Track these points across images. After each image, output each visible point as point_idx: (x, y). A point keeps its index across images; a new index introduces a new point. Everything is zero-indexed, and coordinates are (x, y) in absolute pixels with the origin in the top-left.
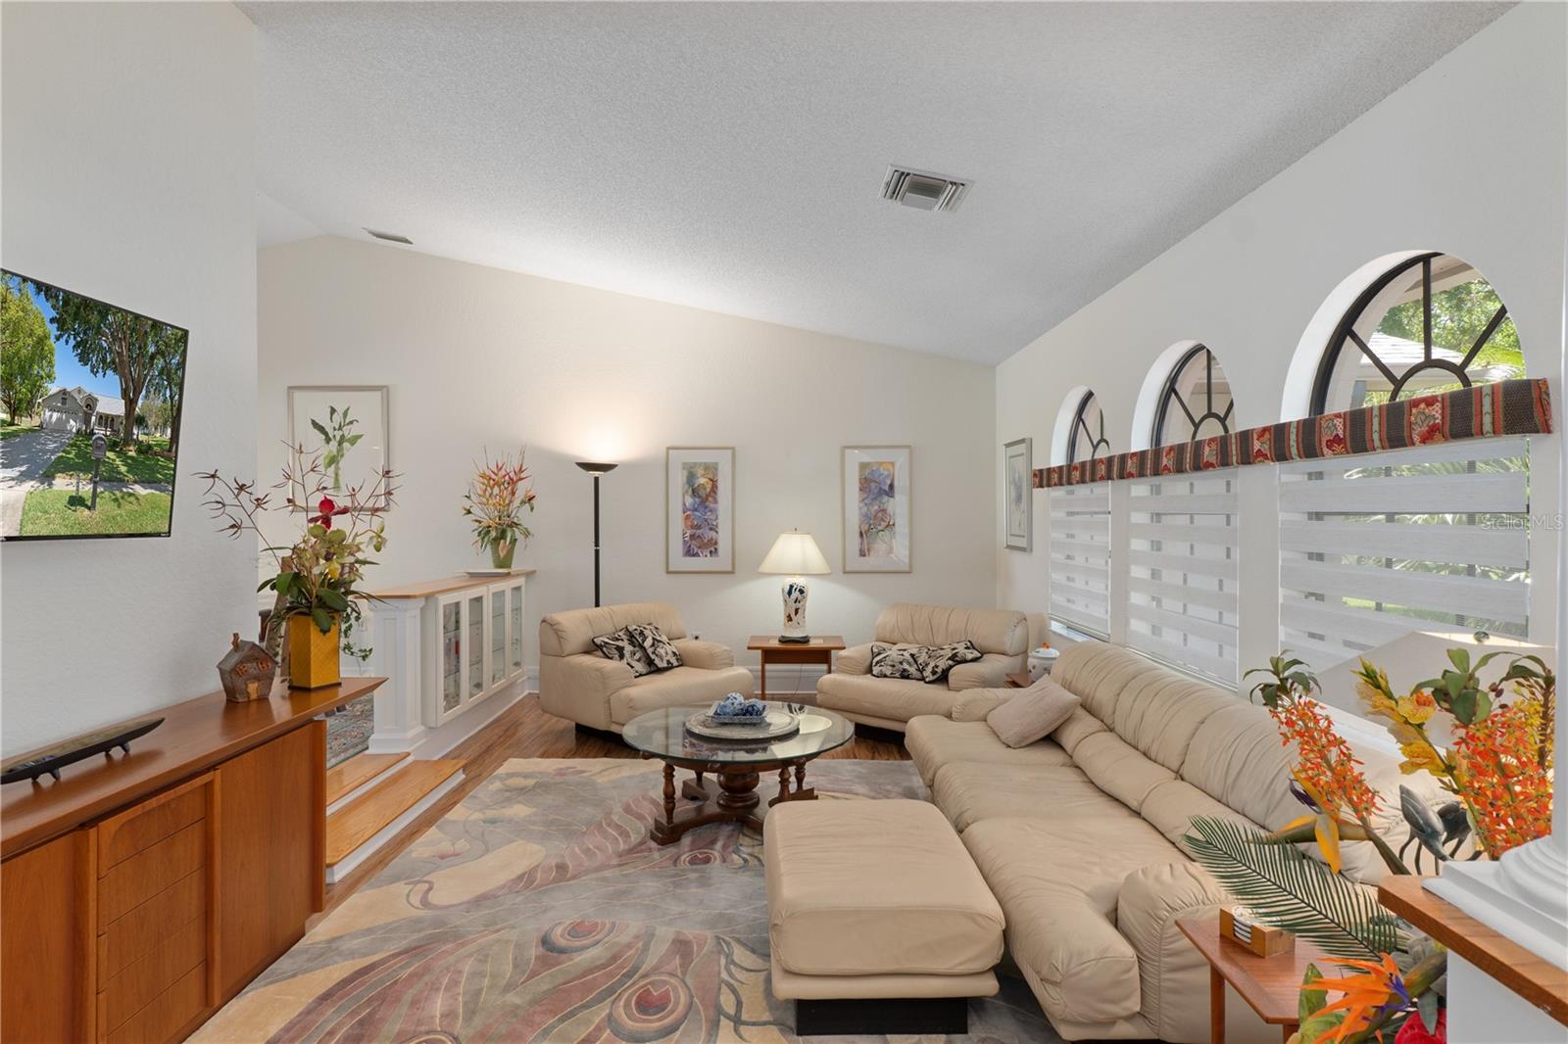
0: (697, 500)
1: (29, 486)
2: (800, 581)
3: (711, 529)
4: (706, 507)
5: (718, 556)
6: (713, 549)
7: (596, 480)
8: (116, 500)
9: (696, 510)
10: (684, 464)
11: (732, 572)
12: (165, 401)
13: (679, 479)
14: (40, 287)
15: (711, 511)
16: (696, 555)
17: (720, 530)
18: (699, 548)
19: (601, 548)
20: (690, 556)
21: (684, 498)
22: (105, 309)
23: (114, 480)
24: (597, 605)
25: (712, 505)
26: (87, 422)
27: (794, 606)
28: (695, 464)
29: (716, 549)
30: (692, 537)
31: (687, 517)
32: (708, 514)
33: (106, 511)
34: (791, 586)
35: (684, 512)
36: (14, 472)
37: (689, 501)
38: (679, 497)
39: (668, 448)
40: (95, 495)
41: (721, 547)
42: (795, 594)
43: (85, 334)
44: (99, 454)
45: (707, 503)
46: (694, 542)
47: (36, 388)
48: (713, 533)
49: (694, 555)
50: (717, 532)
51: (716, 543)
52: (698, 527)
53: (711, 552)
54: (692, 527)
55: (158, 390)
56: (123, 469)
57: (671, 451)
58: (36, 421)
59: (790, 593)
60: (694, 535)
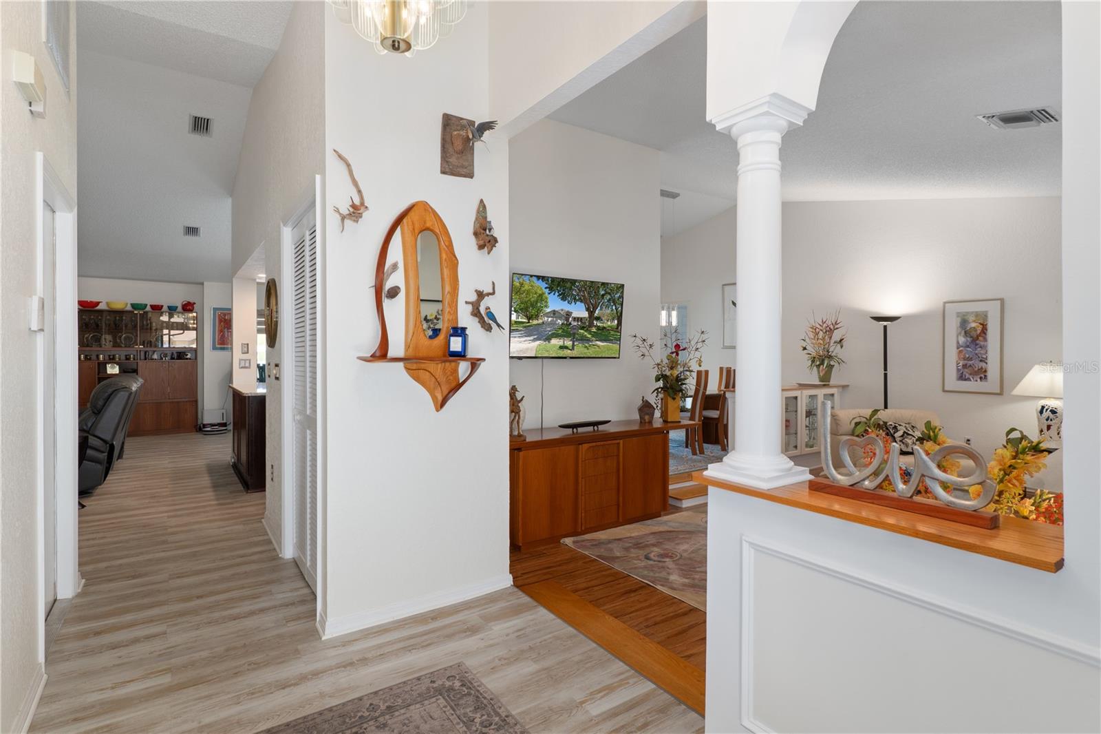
0: (969, 339)
1: (538, 342)
2: (1052, 403)
3: (981, 361)
4: (977, 345)
5: (987, 381)
6: (982, 376)
7: (885, 327)
8: (586, 347)
9: (968, 346)
10: (958, 313)
11: (1001, 394)
12: (612, 310)
13: (953, 325)
14: (538, 277)
15: (981, 347)
16: (968, 379)
17: (989, 361)
18: (971, 374)
19: (889, 372)
20: (962, 380)
21: (957, 336)
22: (573, 282)
23: (583, 339)
24: (886, 407)
25: (982, 343)
26: (567, 320)
27: (1046, 423)
28: (968, 313)
29: (985, 376)
30: (965, 366)
31: (960, 352)
32: (979, 349)
33: (579, 349)
34: (1043, 407)
35: (958, 348)
36: (532, 338)
37: (962, 340)
38: (954, 337)
39: (945, 303)
40: (573, 345)
41: (989, 374)
42: (1046, 414)
43: (563, 290)
44: (575, 331)
45: (978, 342)
46: (966, 370)
47: (539, 310)
48: (983, 365)
49: (966, 380)
50: (987, 363)
51: (986, 371)
52: (971, 359)
53: (981, 378)
54: (964, 359)
55: (607, 307)
56: (589, 336)
57: (947, 305)
58: (540, 321)
59: (1041, 412)
60: (966, 365)
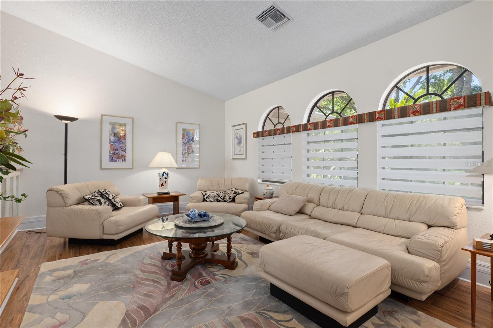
0: (116, 138)
3: (123, 151)
4: (120, 142)
5: (125, 162)
6: (123, 159)
9: (116, 142)
10: (110, 122)
11: (132, 169)
13: (107, 129)
15: (122, 143)
16: (116, 161)
17: (127, 151)
18: (117, 158)
19: (68, 157)
20: (112, 162)
21: (110, 137)
24: (66, 183)
25: (123, 141)
27: (165, 180)
28: (115, 123)
29: (125, 159)
30: (114, 154)
31: (112, 145)
32: (122, 144)
35: (110, 143)
37: (112, 138)
38: (107, 138)
39: (102, 115)
41: (126, 158)
45: (121, 140)
46: (114, 156)
48: (123, 153)
49: (114, 162)
50: (125, 152)
51: (125, 156)
52: (117, 150)
53: (122, 160)
54: (114, 150)
57: (103, 116)
59: (162, 175)
60: (115, 153)
